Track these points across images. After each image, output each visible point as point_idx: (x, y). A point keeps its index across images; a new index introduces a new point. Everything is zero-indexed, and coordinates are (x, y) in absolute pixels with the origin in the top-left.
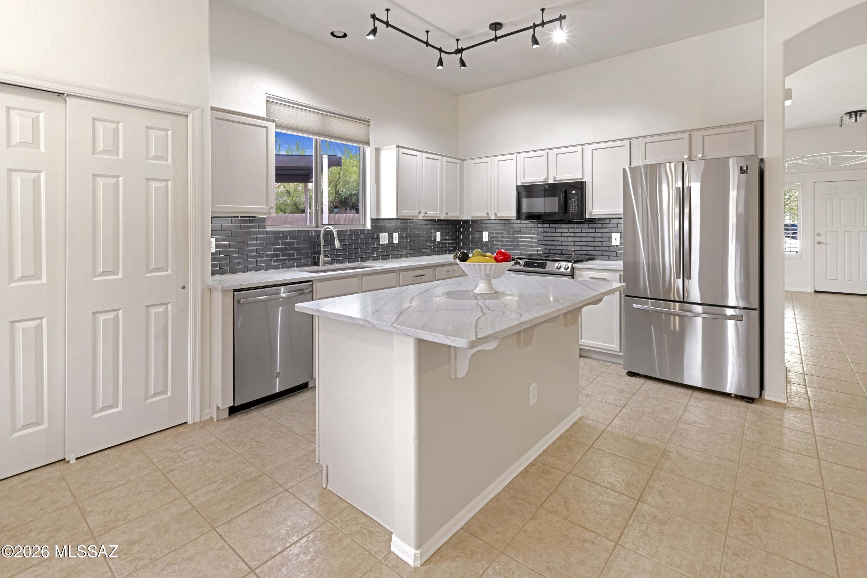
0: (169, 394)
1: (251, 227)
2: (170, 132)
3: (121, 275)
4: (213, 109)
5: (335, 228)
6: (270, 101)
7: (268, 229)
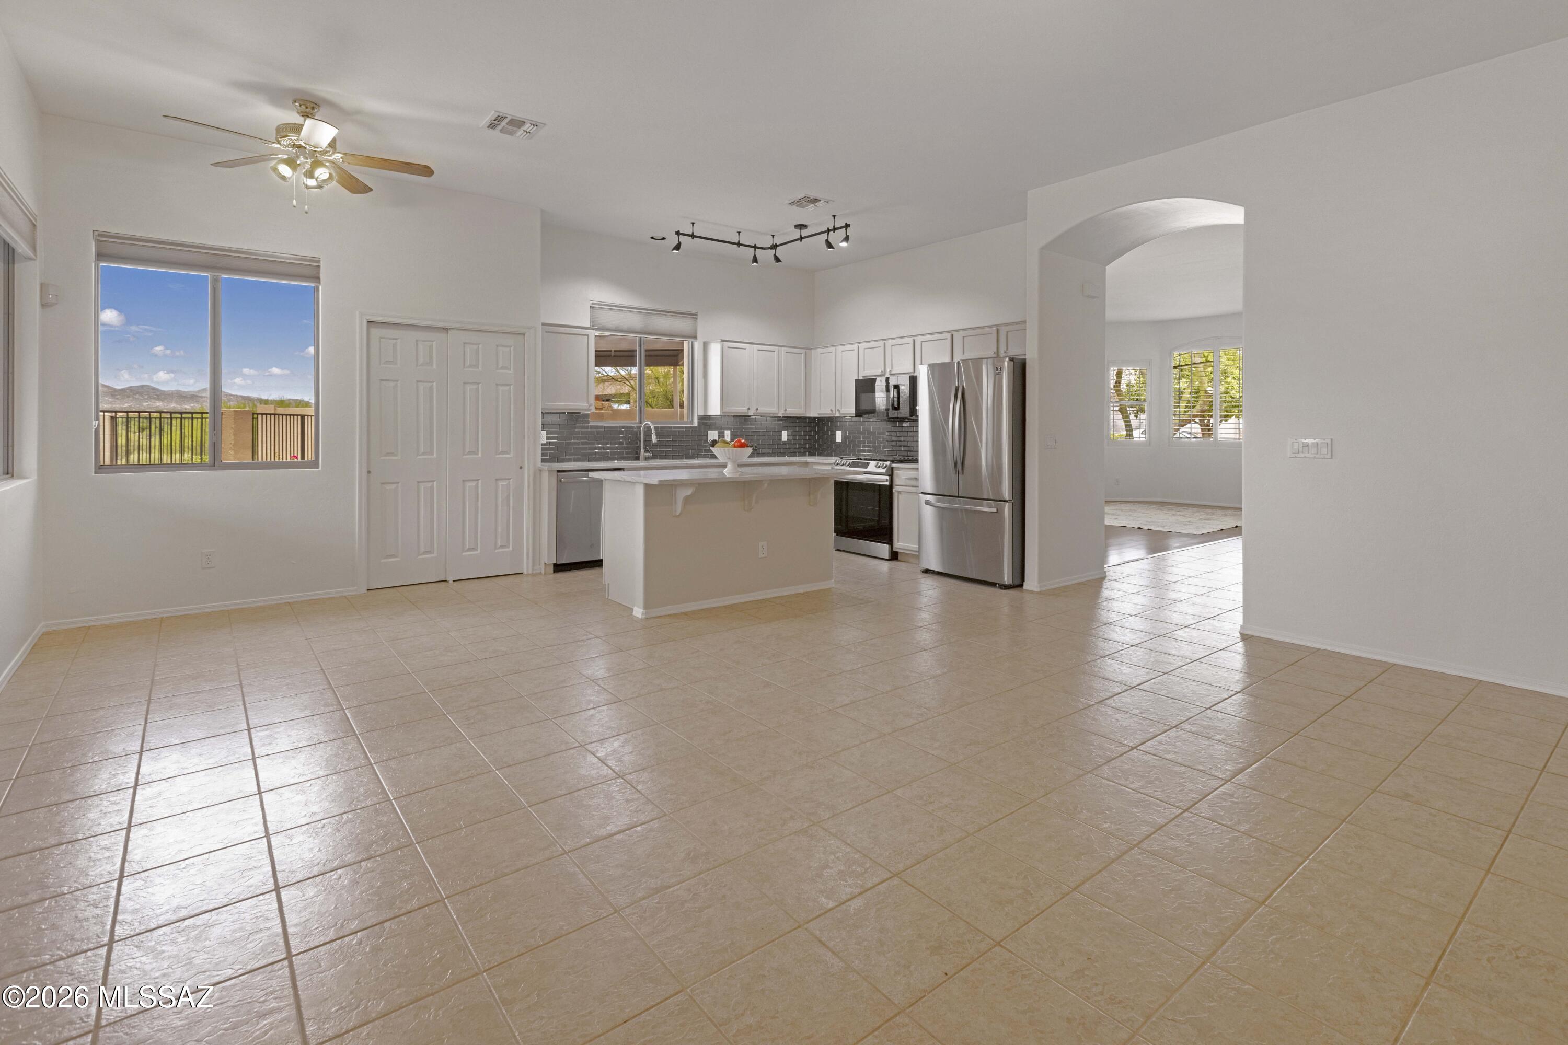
0: (511, 548)
1: (577, 422)
2: (512, 348)
3: (480, 456)
4: (543, 324)
5: (653, 424)
6: (594, 307)
7: (591, 424)
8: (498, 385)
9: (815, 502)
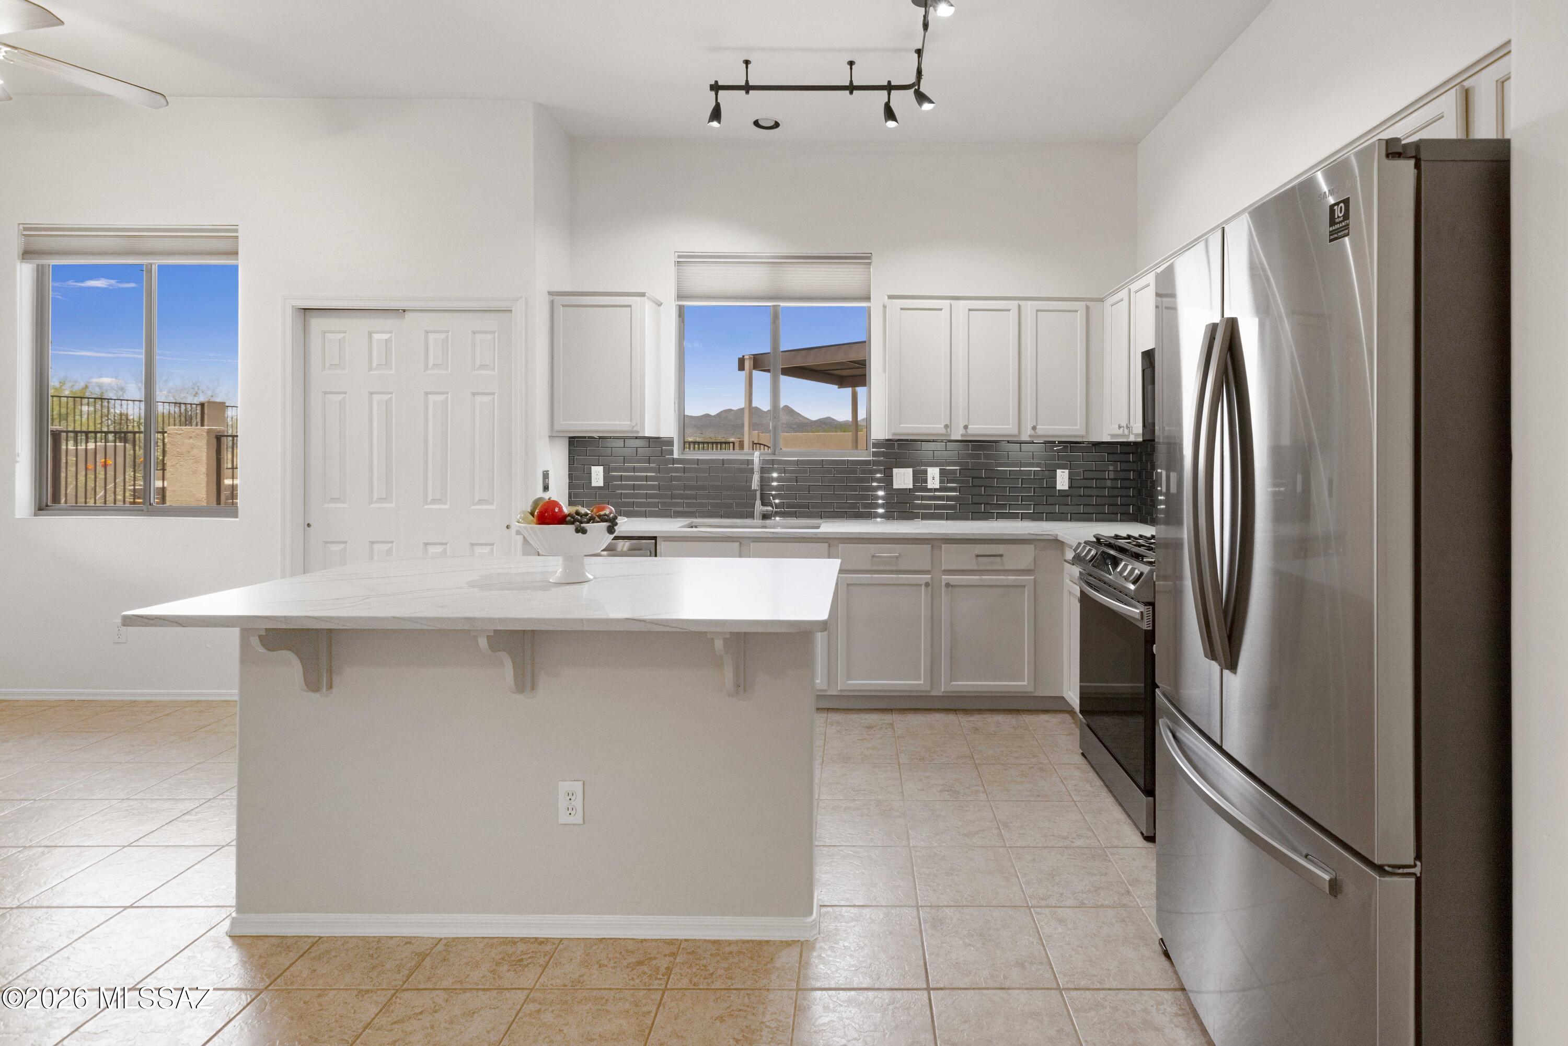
2: (496, 334)
4: (552, 294)
6: (684, 260)
7: (676, 456)
8: (474, 394)
9: (742, 686)
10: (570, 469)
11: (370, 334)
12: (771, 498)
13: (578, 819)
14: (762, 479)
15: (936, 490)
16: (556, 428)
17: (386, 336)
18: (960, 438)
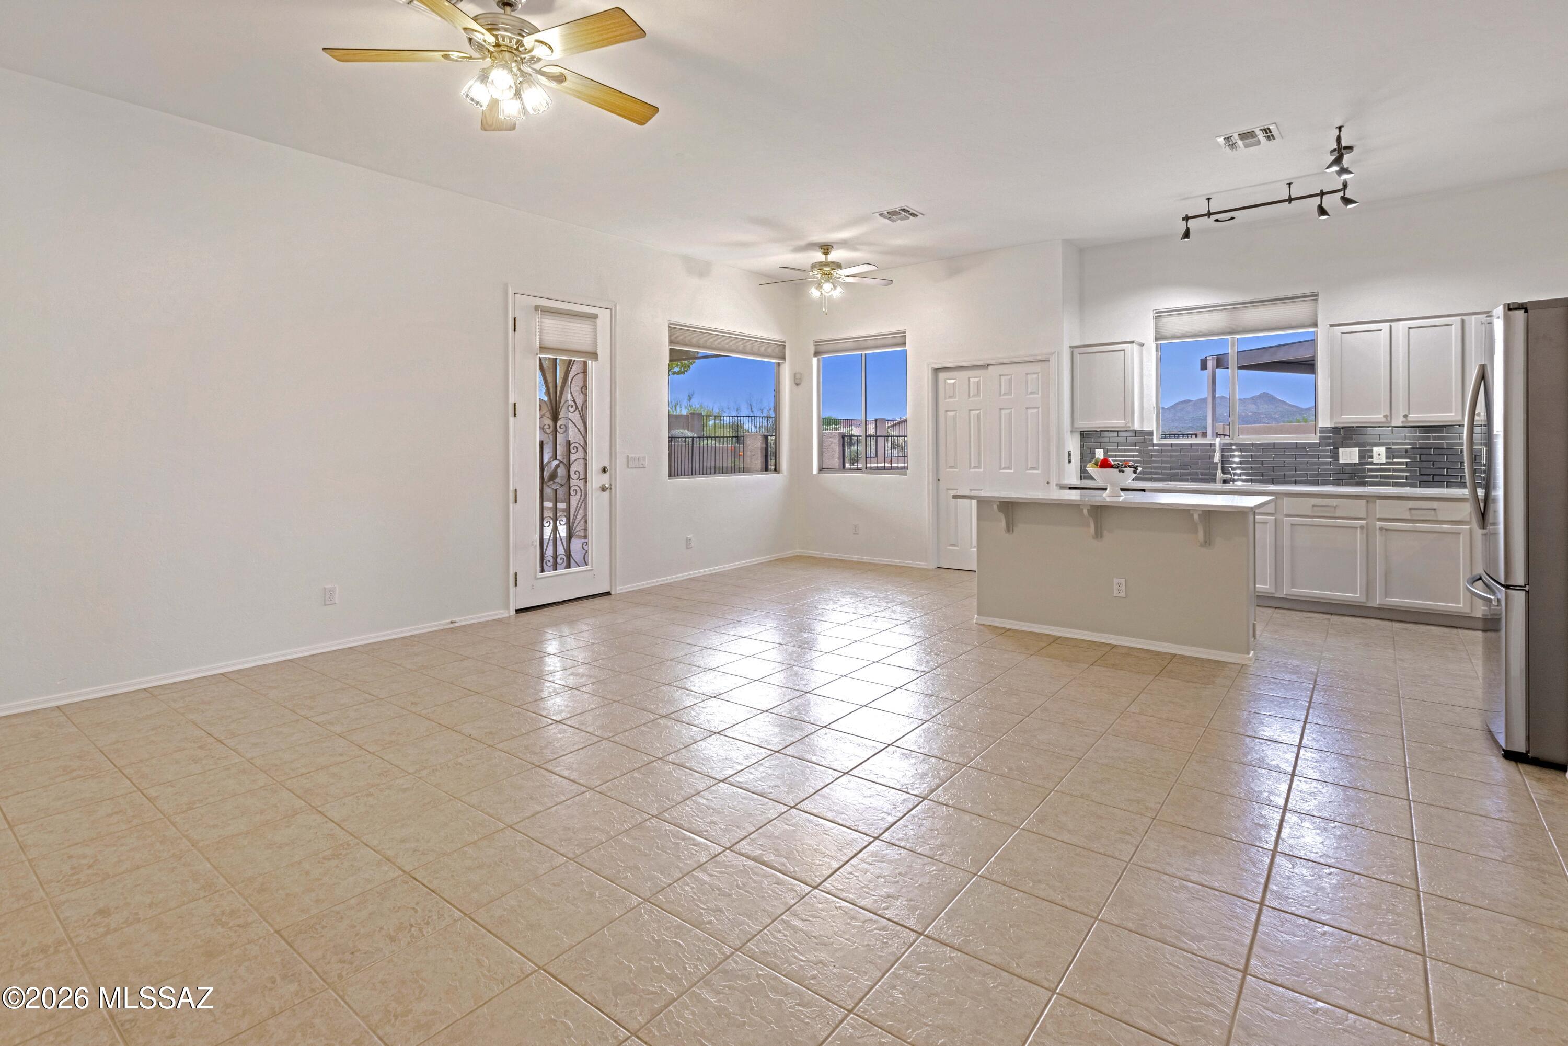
2: (1040, 374)
3: (1013, 471)
4: (1072, 347)
6: (1159, 316)
7: (1155, 441)
8: (1027, 408)
9: (1208, 542)
10: (1081, 451)
11: (969, 379)
12: (1230, 469)
13: (1123, 595)
14: (1222, 456)
15: (1381, 464)
16: (1076, 425)
17: (977, 379)
18: (1401, 424)
